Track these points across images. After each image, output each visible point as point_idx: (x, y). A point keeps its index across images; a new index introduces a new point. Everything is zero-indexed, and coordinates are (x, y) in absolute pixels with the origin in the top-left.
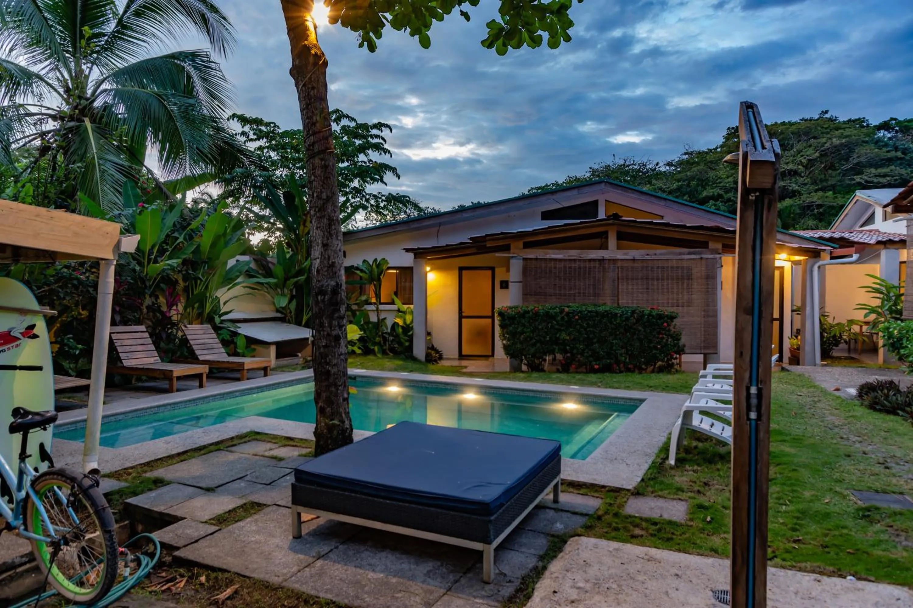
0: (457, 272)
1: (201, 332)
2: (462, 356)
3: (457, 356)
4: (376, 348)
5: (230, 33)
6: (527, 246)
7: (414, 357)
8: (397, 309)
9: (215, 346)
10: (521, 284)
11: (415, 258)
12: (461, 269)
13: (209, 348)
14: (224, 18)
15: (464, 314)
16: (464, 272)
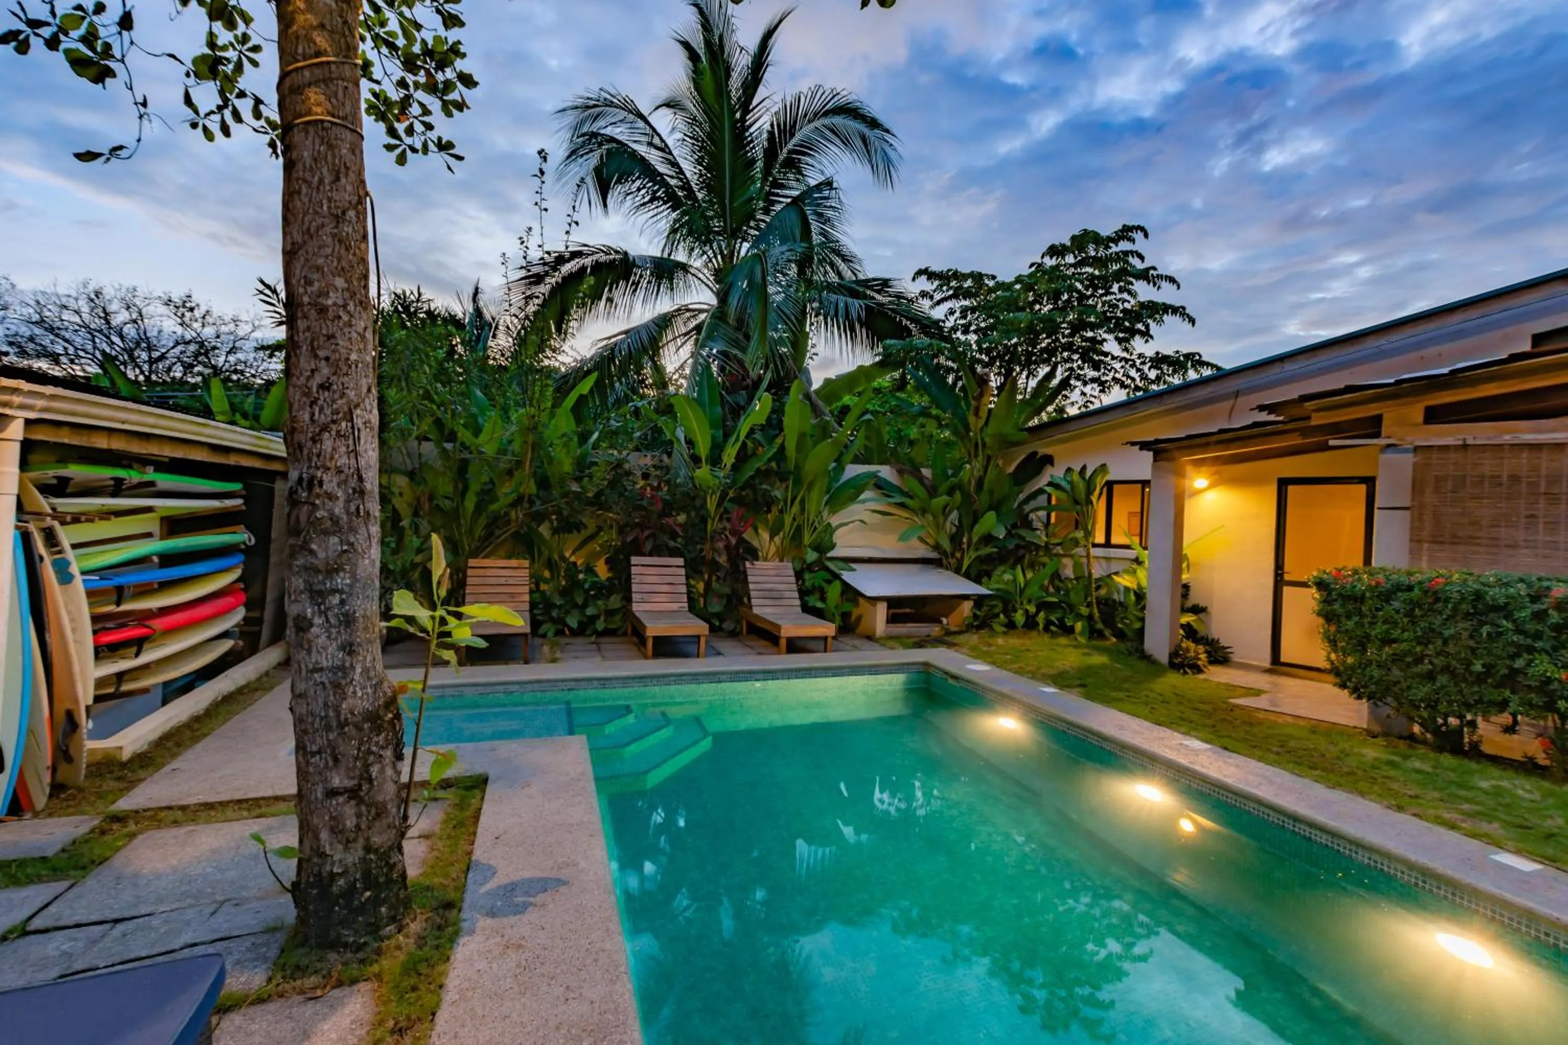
0: (1273, 489)
1: (773, 572)
2: (1277, 665)
3: (1267, 664)
4: (1079, 626)
5: (895, 150)
6: (1433, 416)
7: (1143, 651)
8: (1133, 557)
9: (788, 594)
10: (1407, 513)
11: (1155, 460)
12: (1283, 484)
13: (774, 597)
14: (887, 131)
15: (1287, 577)
16: (1291, 488)
